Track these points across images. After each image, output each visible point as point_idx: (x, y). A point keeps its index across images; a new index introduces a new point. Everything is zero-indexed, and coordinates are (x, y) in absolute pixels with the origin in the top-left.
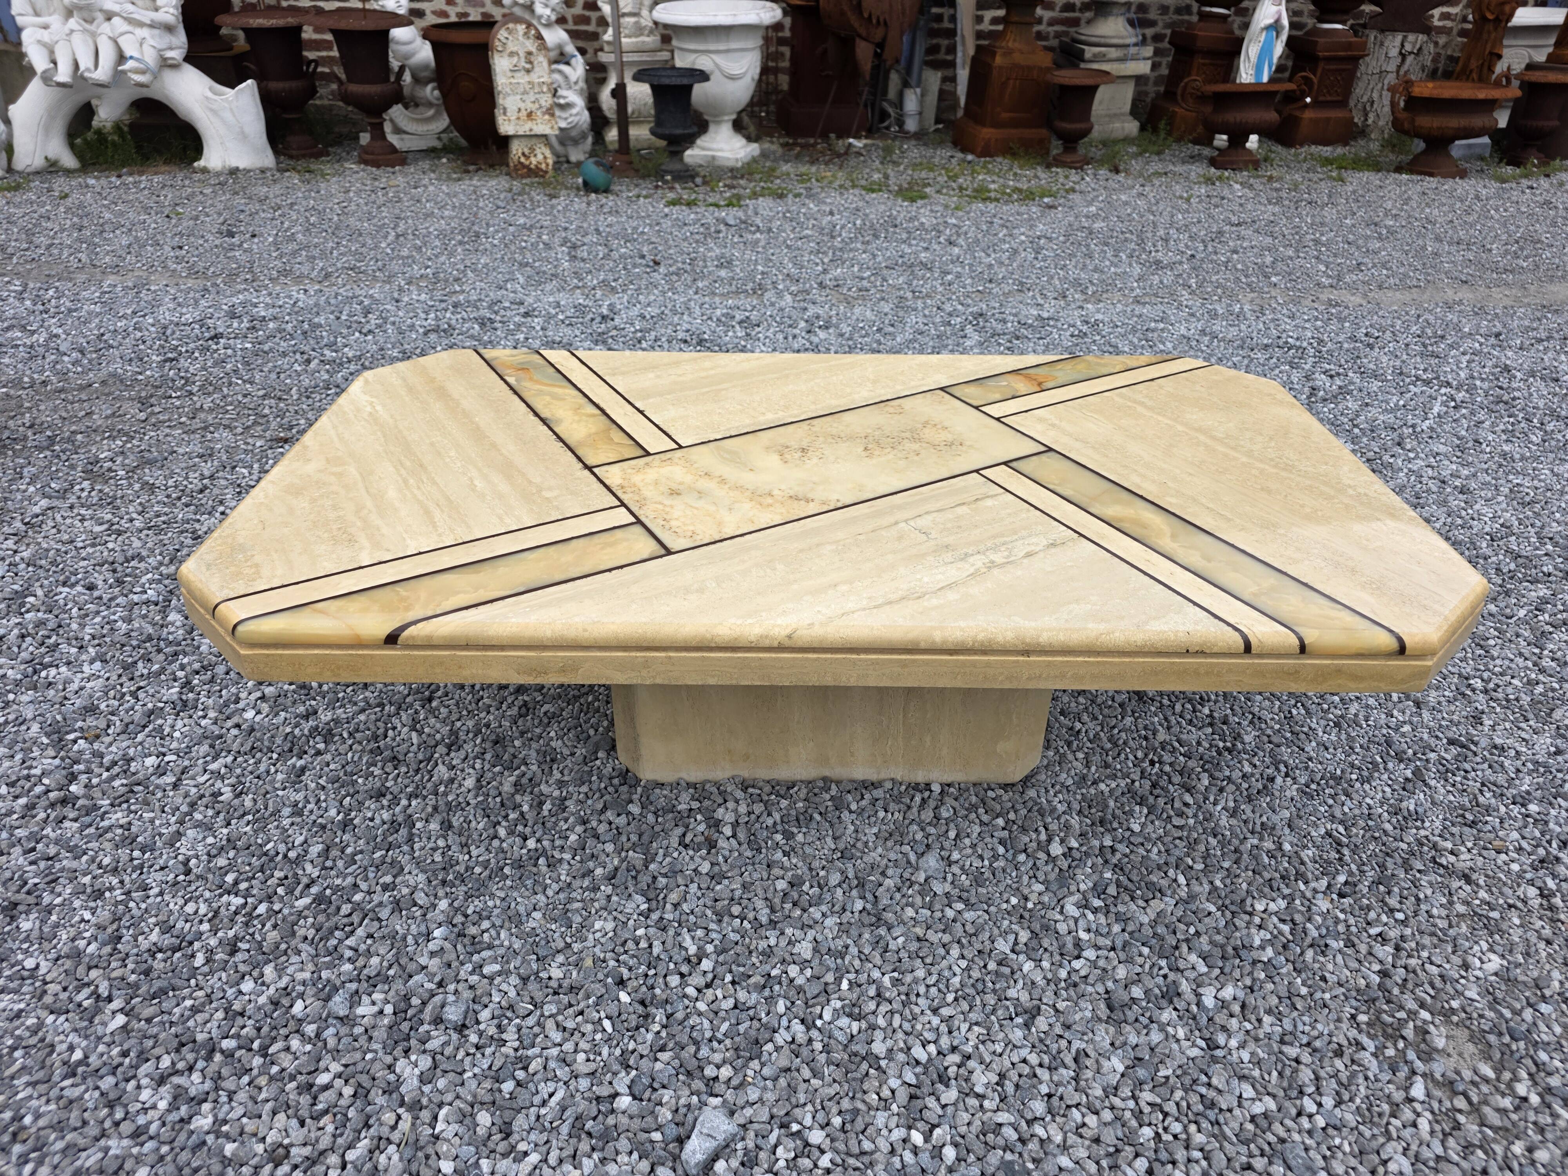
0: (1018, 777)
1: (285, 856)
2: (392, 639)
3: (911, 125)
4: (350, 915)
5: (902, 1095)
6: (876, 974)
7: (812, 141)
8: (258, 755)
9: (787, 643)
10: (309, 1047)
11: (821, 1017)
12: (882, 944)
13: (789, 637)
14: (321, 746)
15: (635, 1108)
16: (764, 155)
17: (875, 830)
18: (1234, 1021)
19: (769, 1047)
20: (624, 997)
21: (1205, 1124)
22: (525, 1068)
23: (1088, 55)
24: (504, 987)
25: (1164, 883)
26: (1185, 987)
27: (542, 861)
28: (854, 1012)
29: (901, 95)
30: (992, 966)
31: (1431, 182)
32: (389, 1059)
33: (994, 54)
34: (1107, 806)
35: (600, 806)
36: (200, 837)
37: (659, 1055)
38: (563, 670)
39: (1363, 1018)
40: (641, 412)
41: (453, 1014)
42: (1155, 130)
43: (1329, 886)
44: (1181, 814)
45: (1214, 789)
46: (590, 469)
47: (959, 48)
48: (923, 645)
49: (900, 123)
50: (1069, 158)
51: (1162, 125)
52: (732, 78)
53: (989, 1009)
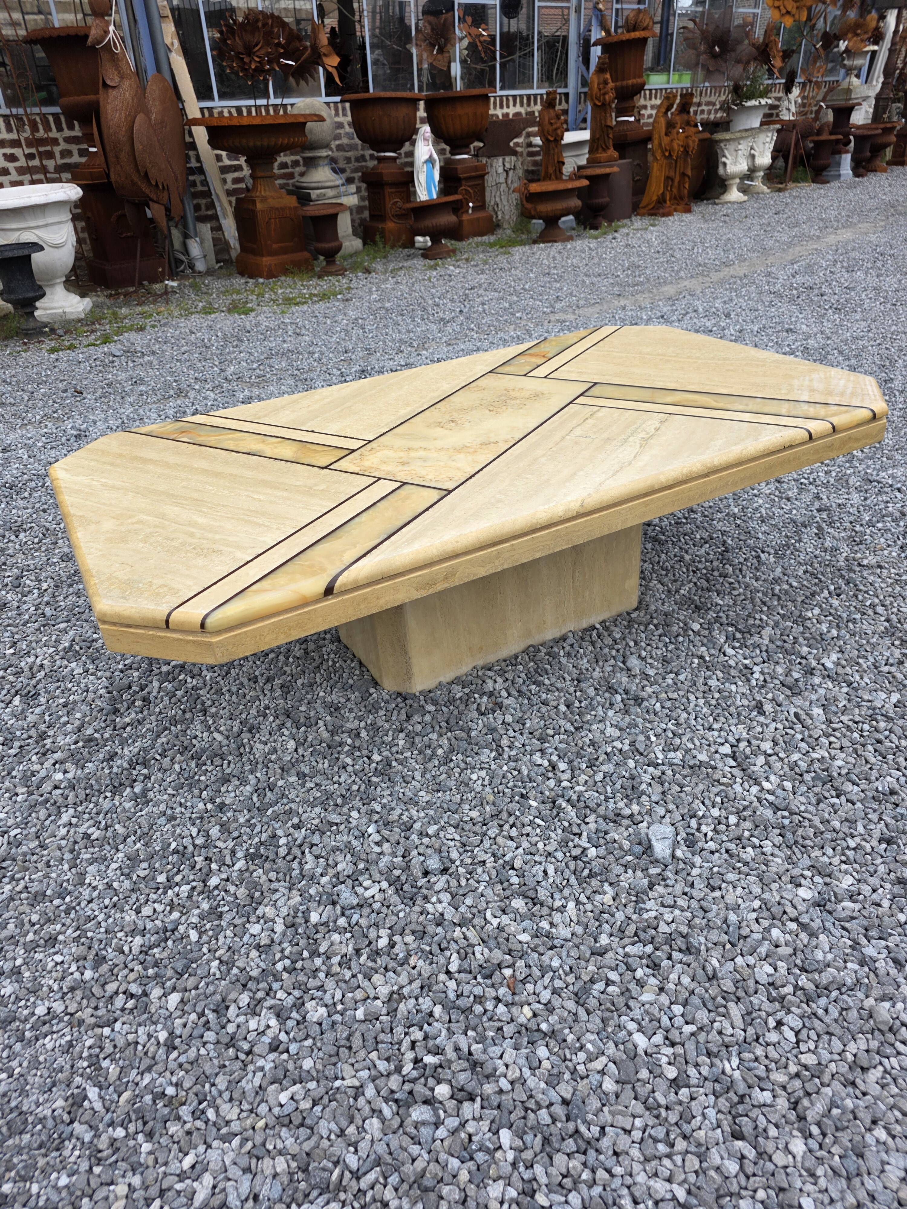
0: (635, 604)
1: (195, 846)
2: (329, 591)
3: (200, 266)
4: (288, 854)
5: (736, 772)
6: (664, 726)
7: (131, 289)
9: (582, 511)
10: (348, 935)
11: (657, 758)
12: (651, 711)
13: (582, 506)
15: (602, 851)
16: (96, 306)
17: (585, 660)
18: (848, 668)
19: (644, 786)
20: (534, 804)
22: (513, 868)
23: (313, 197)
24: (448, 836)
25: (757, 622)
26: (814, 663)
27: (394, 764)
28: (670, 747)
29: (185, 245)
30: (717, 695)
31: (559, 246)
32: (417, 909)
33: (254, 202)
34: (694, 600)
35: (404, 717)
36: (103, 868)
37: (587, 820)
38: (446, 578)
39: (897, 643)
40: (311, 431)
41: (434, 864)
42: (375, 243)
43: (830, 593)
44: (734, 589)
45: (737, 572)
46: (325, 468)
47: (217, 204)
48: (657, 487)
49: (192, 267)
50: (333, 269)
51: (378, 238)
52: (56, 247)
53: (735, 715)
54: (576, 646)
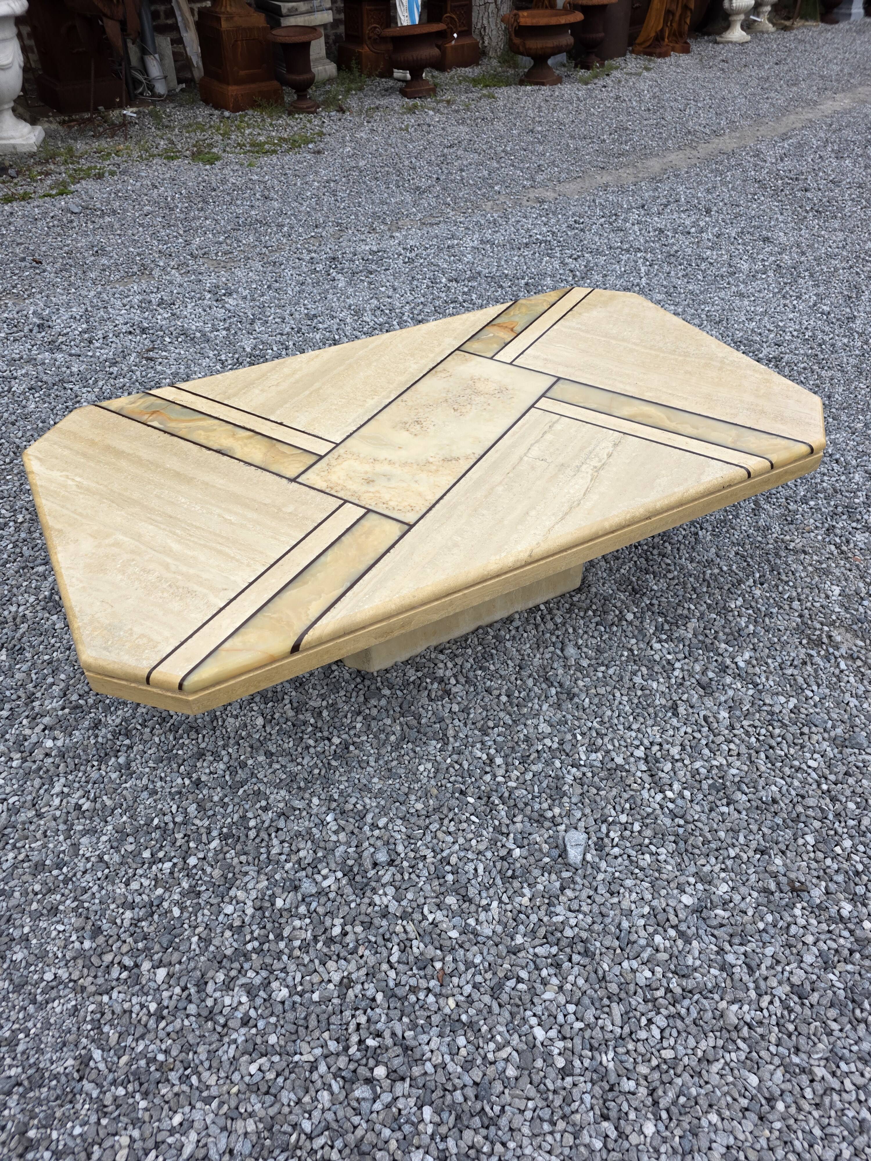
1: (175, 823)
2: (296, 648)
4: (257, 835)
5: (646, 777)
6: (590, 724)
8: (82, 768)
9: (530, 560)
10: (308, 921)
11: (580, 759)
12: (580, 707)
13: (530, 556)
14: (127, 742)
15: (525, 852)
17: (528, 646)
18: (757, 668)
19: (566, 787)
20: (471, 800)
21: (775, 724)
22: (448, 863)
23: (284, 11)
24: (396, 828)
25: (686, 612)
26: (728, 661)
28: (593, 748)
29: (143, 62)
30: (639, 693)
32: (366, 900)
34: (632, 582)
35: (361, 699)
36: (94, 840)
37: (515, 820)
39: (804, 641)
40: (281, 424)
41: (382, 857)
43: (754, 582)
44: (669, 571)
45: (675, 551)
46: (294, 480)
49: (151, 88)
53: (653, 715)
54: (521, 629)
